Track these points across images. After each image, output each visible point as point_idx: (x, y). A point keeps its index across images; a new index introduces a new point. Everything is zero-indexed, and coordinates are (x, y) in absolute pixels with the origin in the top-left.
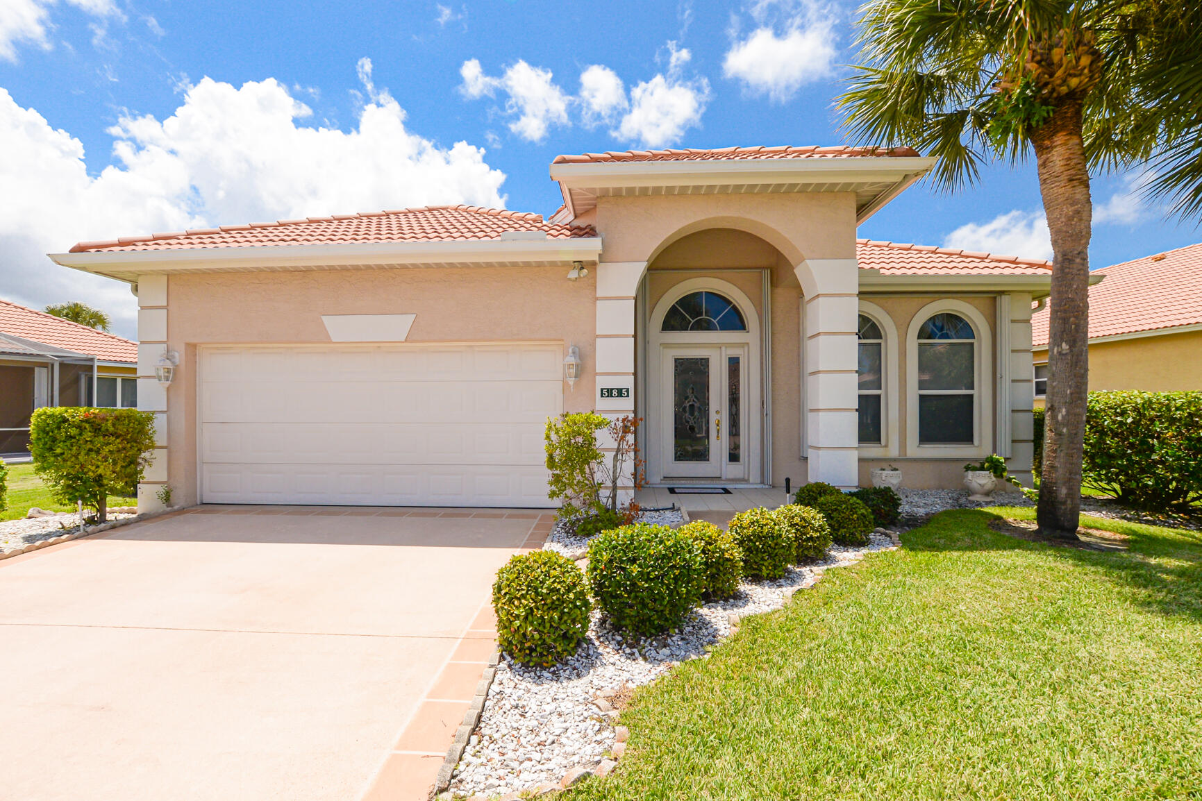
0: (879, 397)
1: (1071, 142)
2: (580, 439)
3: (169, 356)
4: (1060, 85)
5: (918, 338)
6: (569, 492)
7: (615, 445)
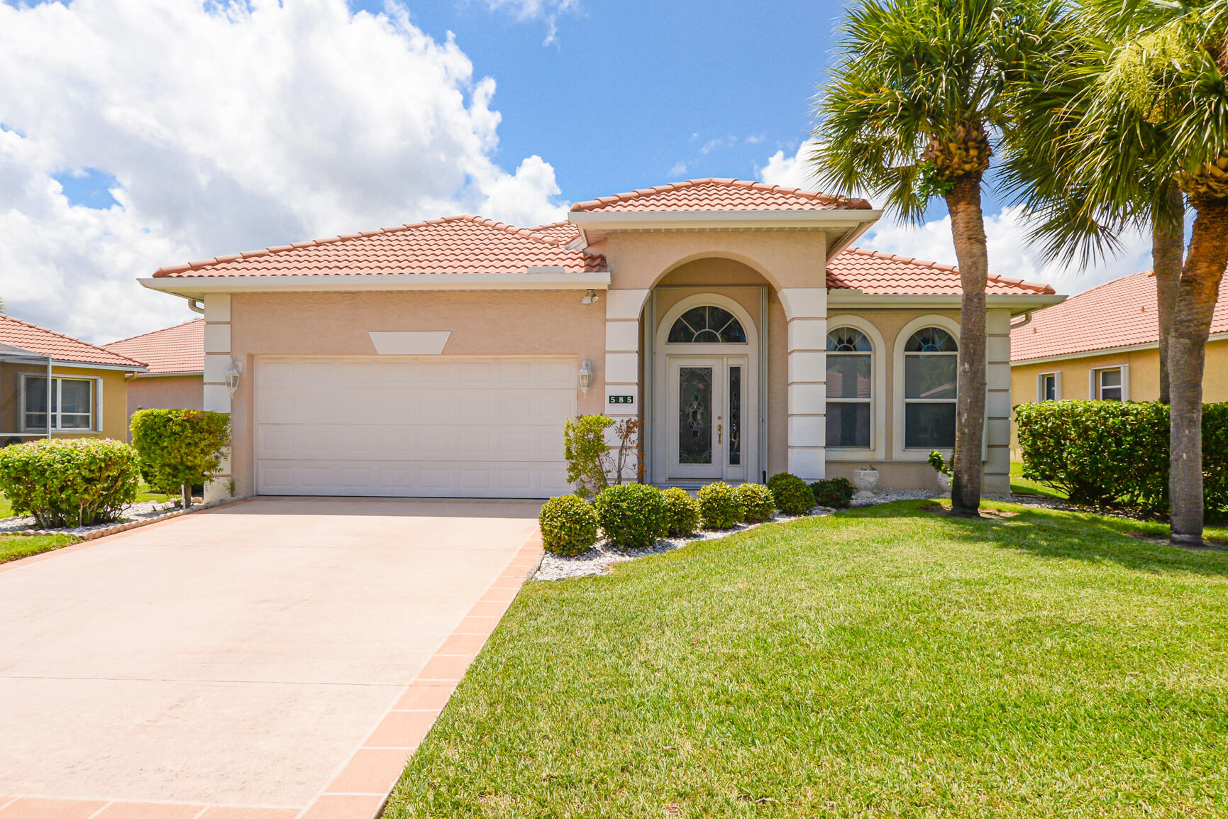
0: (868, 404)
1: (970, 210)
2: (591, 436)
3: (234, 366)
4: (957, 169)
5: (905, 351)
6: (583, 476)
7: (619, 443)
